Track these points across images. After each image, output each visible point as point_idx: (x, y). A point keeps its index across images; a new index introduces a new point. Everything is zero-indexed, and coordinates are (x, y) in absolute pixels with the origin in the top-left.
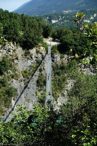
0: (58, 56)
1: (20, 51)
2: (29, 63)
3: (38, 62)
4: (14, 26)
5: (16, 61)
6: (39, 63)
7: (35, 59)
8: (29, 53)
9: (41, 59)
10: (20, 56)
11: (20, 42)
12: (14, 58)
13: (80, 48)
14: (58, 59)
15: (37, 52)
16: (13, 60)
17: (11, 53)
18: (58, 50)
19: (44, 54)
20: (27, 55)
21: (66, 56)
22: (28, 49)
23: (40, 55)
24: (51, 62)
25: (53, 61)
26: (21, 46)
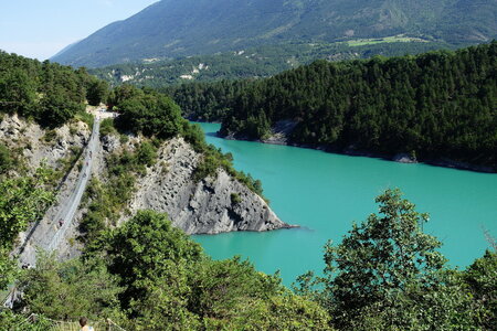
0: (114, 138)
1: (34, 131)
2: (56, 154)
3: (74, 152)
4: (19, 81)
5: (26, 152)
6: (77, 154)
7: (67, 146)
8: (55, 134)
9: (81, 146)
10: (35, 142)
11: (34, 114)
12: (22, 146)
13: (158, 121)
14: (117, 144)
15: (72, 132)
16: (20, 151)
17: (16, 137)
18: (116, 127)
19: (87, 137)
20: (51, 139)
21: (131, 138)
22: (52, 128)
23: (77, 139)
24: (102, 150)
25: (105, 148)
26: (37, 121)
